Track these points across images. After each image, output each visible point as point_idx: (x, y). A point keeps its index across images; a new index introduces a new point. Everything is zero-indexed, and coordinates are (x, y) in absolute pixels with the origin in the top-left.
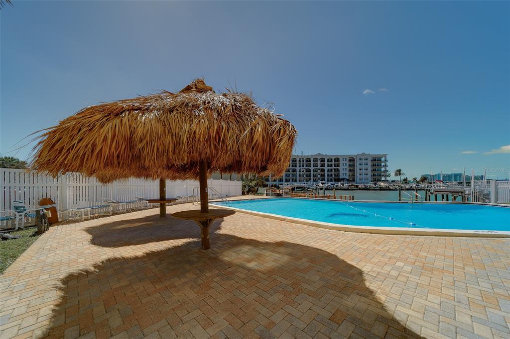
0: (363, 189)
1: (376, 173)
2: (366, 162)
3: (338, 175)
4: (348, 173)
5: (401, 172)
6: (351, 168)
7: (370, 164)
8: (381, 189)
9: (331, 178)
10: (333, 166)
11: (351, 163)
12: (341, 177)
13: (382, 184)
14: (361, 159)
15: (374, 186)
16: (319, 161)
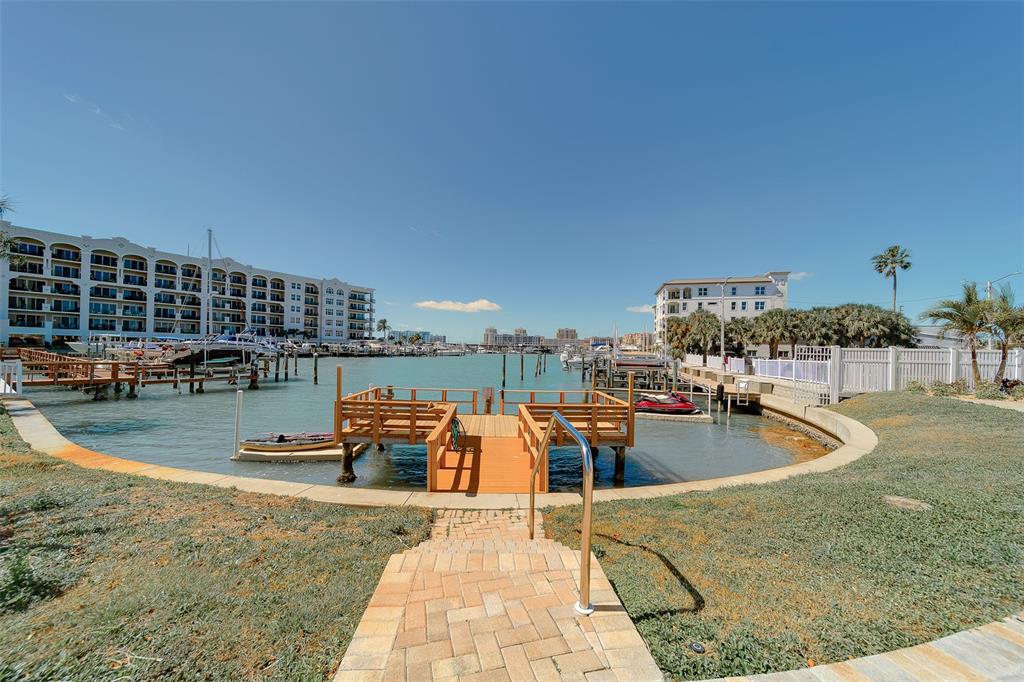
0: (341, 355)
1: (357, 323)
2: (340, 298)
3: (278, 321)
4: (301, 315)
5: (387, 324)
6: (310, 307)
7: (347, 303)
9: (261, 326)
10: (269, 297)
11: (310, 296)
12: (287, 326)
13: (372, 345)
14: (330, 291)
15: (361, 349)
16: (228, 280)
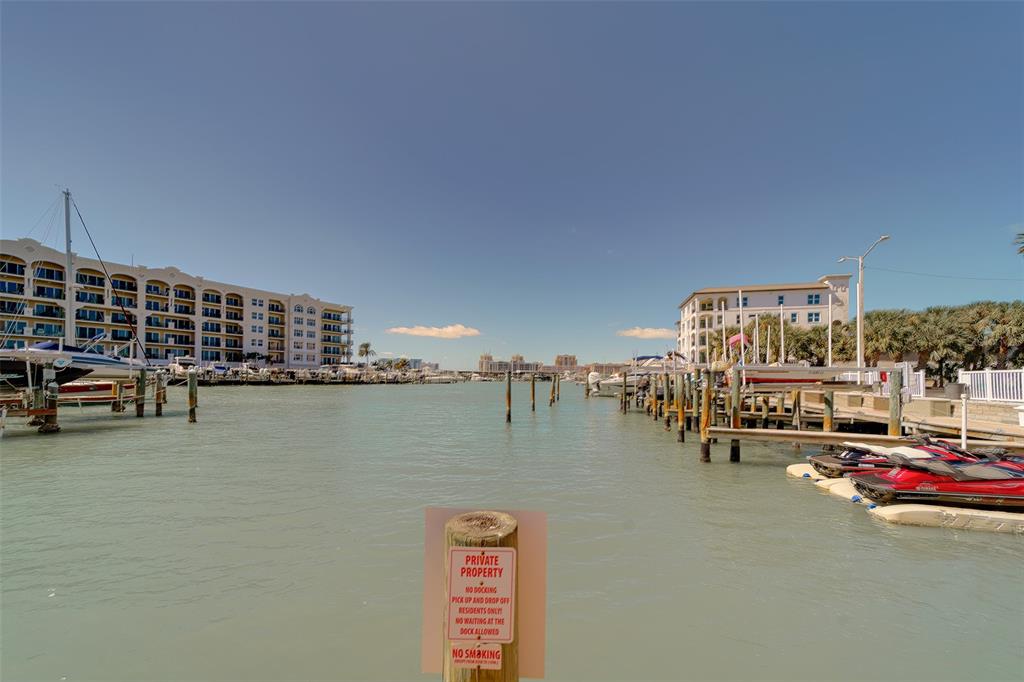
0: (308, 382)
1: (331, 345)
2: (311, 317)
3: (237, 343)
4: (264, 337)
5: (371, 349)
6: (276, 327)
7: (319, 323)
8: (345, 381)
9: (215, 349)
10: (224, 315)
11: (275, 315)
12: (247, 348)
13: (348, 370)
14: (299, 309)
15: (333, 375)
16: (172, 294)
